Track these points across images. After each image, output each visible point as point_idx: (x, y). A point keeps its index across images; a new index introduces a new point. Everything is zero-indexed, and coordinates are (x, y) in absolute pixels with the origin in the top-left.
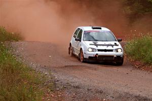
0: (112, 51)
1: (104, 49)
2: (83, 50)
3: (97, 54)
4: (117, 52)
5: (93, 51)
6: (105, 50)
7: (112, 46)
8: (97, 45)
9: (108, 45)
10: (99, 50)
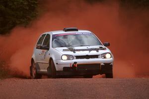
0: (96, 56)
1: (85, 55)
2: (54, 59)
3: (75, 63)
4: (105, 58)
5: (68, 59)
6: (87, 57)
7: (97, 50)
8: (74, 51)
9: (90, 50)
10: (78, 57)
